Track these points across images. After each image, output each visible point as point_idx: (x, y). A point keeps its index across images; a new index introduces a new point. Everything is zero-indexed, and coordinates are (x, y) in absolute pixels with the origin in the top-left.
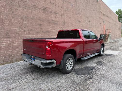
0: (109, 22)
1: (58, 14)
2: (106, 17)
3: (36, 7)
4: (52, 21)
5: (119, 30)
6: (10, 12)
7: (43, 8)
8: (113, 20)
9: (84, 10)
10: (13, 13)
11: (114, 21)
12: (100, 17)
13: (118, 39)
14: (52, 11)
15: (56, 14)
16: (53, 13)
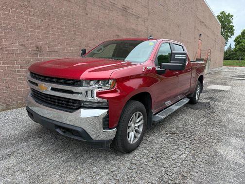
0: (208, 37)
1: (140, 19)
2: (204, 27)
3: (114, 6)
4: (132, 30)
5: (221, 51)
6: (83, 14)
7: (122, 8)
8: (213, 32)
9: (175, 12)
10: (87, 14)
11: (214, 34)
12: (195, 27)
13: (218, 69)
14: (134, 13)
15: (137, 18)
16: (134, 16)
